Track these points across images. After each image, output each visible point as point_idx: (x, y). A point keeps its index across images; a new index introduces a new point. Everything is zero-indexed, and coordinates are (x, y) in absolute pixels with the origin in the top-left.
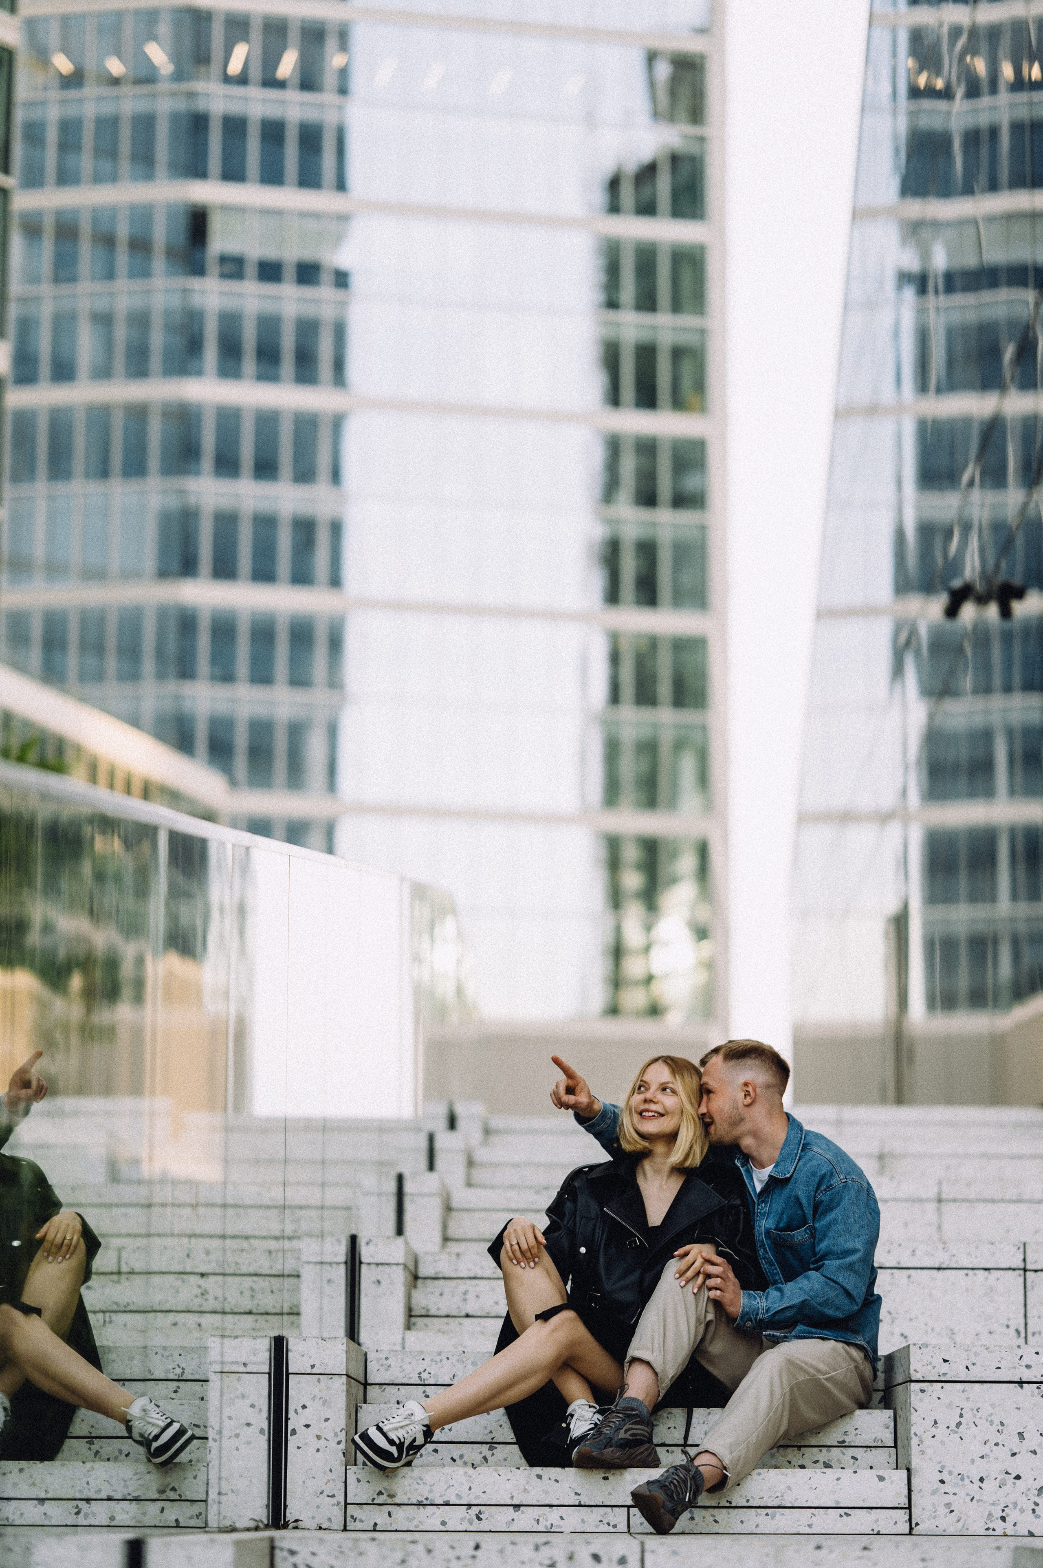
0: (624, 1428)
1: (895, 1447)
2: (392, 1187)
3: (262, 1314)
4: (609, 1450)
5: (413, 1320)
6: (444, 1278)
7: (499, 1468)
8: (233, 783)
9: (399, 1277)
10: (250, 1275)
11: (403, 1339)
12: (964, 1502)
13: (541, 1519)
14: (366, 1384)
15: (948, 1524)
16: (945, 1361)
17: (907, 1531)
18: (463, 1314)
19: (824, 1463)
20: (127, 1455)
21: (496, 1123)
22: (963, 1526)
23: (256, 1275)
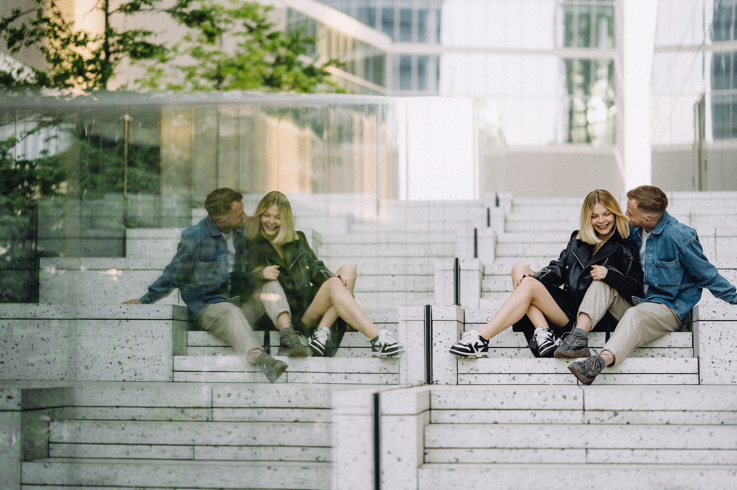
0: (576, 342)
1: (693, 347)
2: (472, 234)
3: (418, 292)
4: (569, 351)
5: (483, 293)
6: (496, 275)
7: (522, 358)
8: (393, 40)
9: (477, 275)
10: (412, 275)
11: (479, 302)
12: (723, 371)
13: (540, 379)
14: (464, 323)
15: (716, 380)
16: (714, 312)
17: (698, 383)
18: (505, 290)
19: (662, 355)
20: (365, 355)
21: (517, 201)
22: (722, 381)
23: (415, 275)
